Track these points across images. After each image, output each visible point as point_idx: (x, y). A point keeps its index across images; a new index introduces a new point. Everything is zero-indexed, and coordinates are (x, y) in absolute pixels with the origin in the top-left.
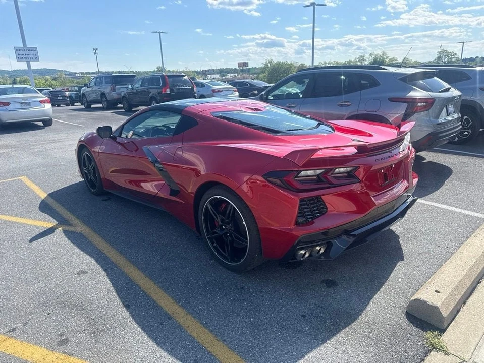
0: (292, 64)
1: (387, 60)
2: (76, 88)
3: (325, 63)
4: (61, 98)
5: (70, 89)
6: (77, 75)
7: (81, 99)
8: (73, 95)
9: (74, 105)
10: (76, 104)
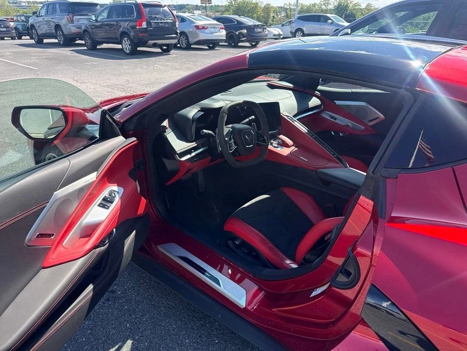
0: (257, 3)
1: (351, 5)
2: (23, 18)
3: (290, 4)
4: (5, 29)
5: (15, 18)
6: (23, 4)
7: (31, 32)
8: (19, 27)
9: (21, 39)
10: (23, 37)
